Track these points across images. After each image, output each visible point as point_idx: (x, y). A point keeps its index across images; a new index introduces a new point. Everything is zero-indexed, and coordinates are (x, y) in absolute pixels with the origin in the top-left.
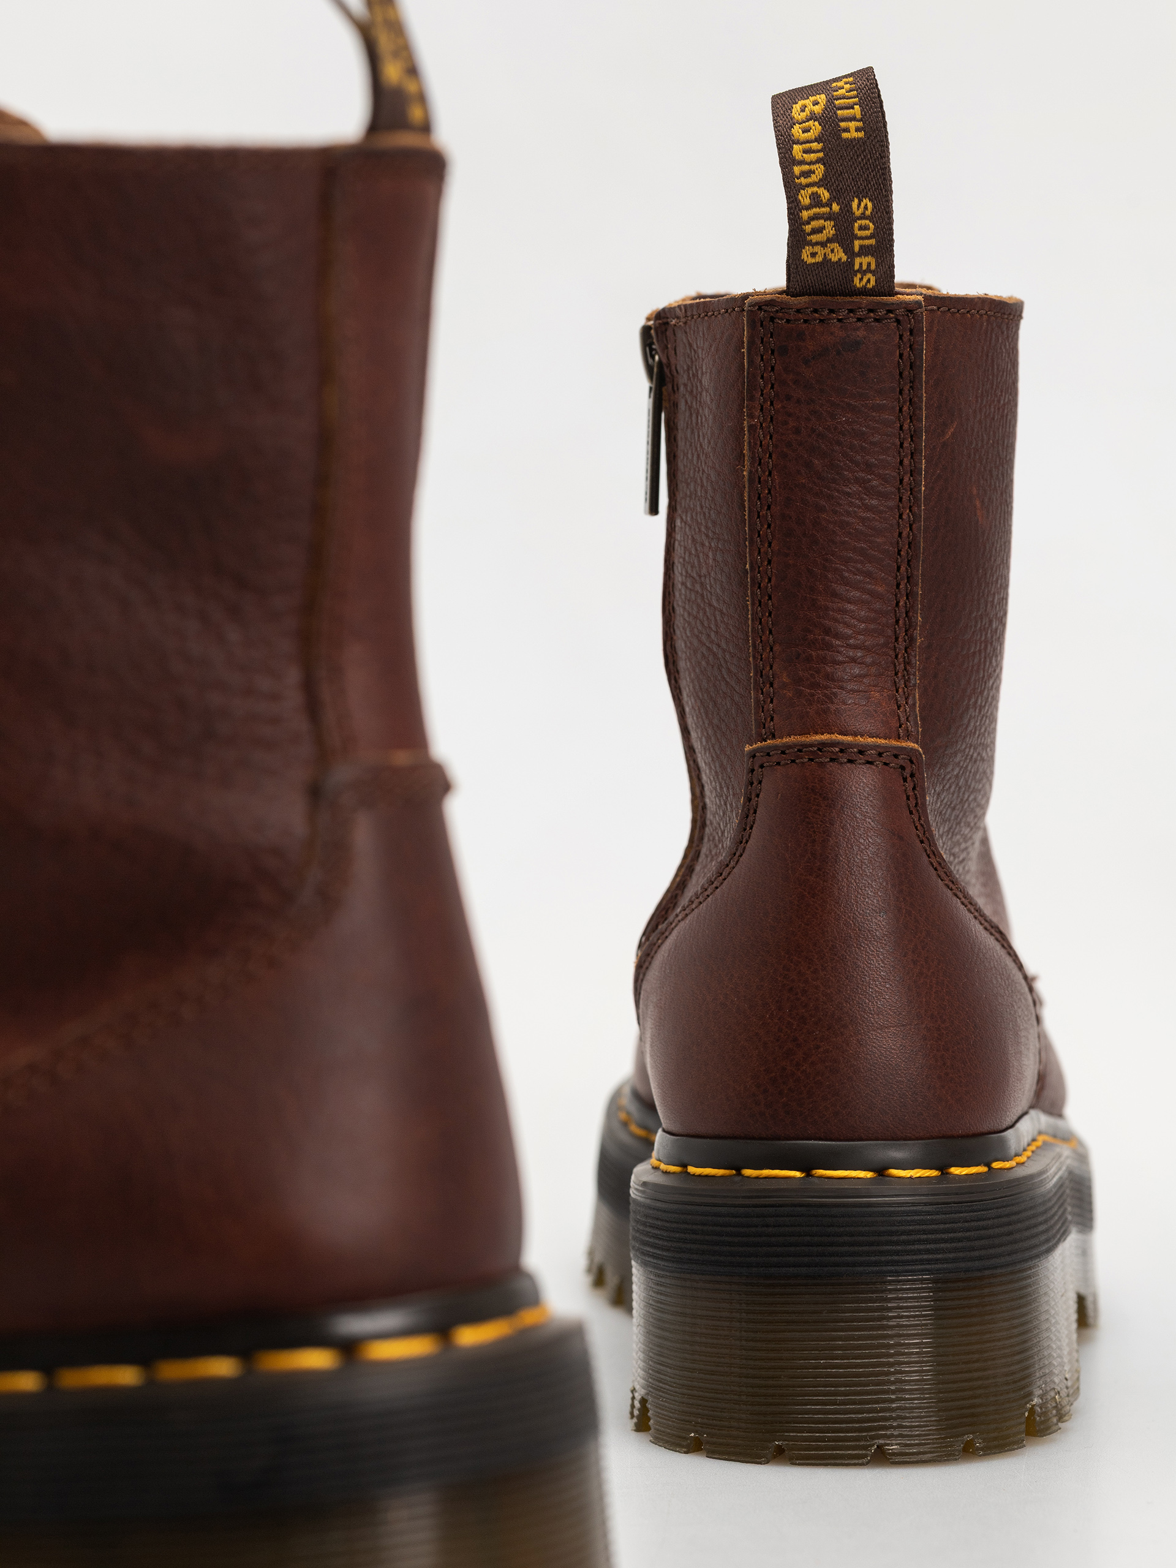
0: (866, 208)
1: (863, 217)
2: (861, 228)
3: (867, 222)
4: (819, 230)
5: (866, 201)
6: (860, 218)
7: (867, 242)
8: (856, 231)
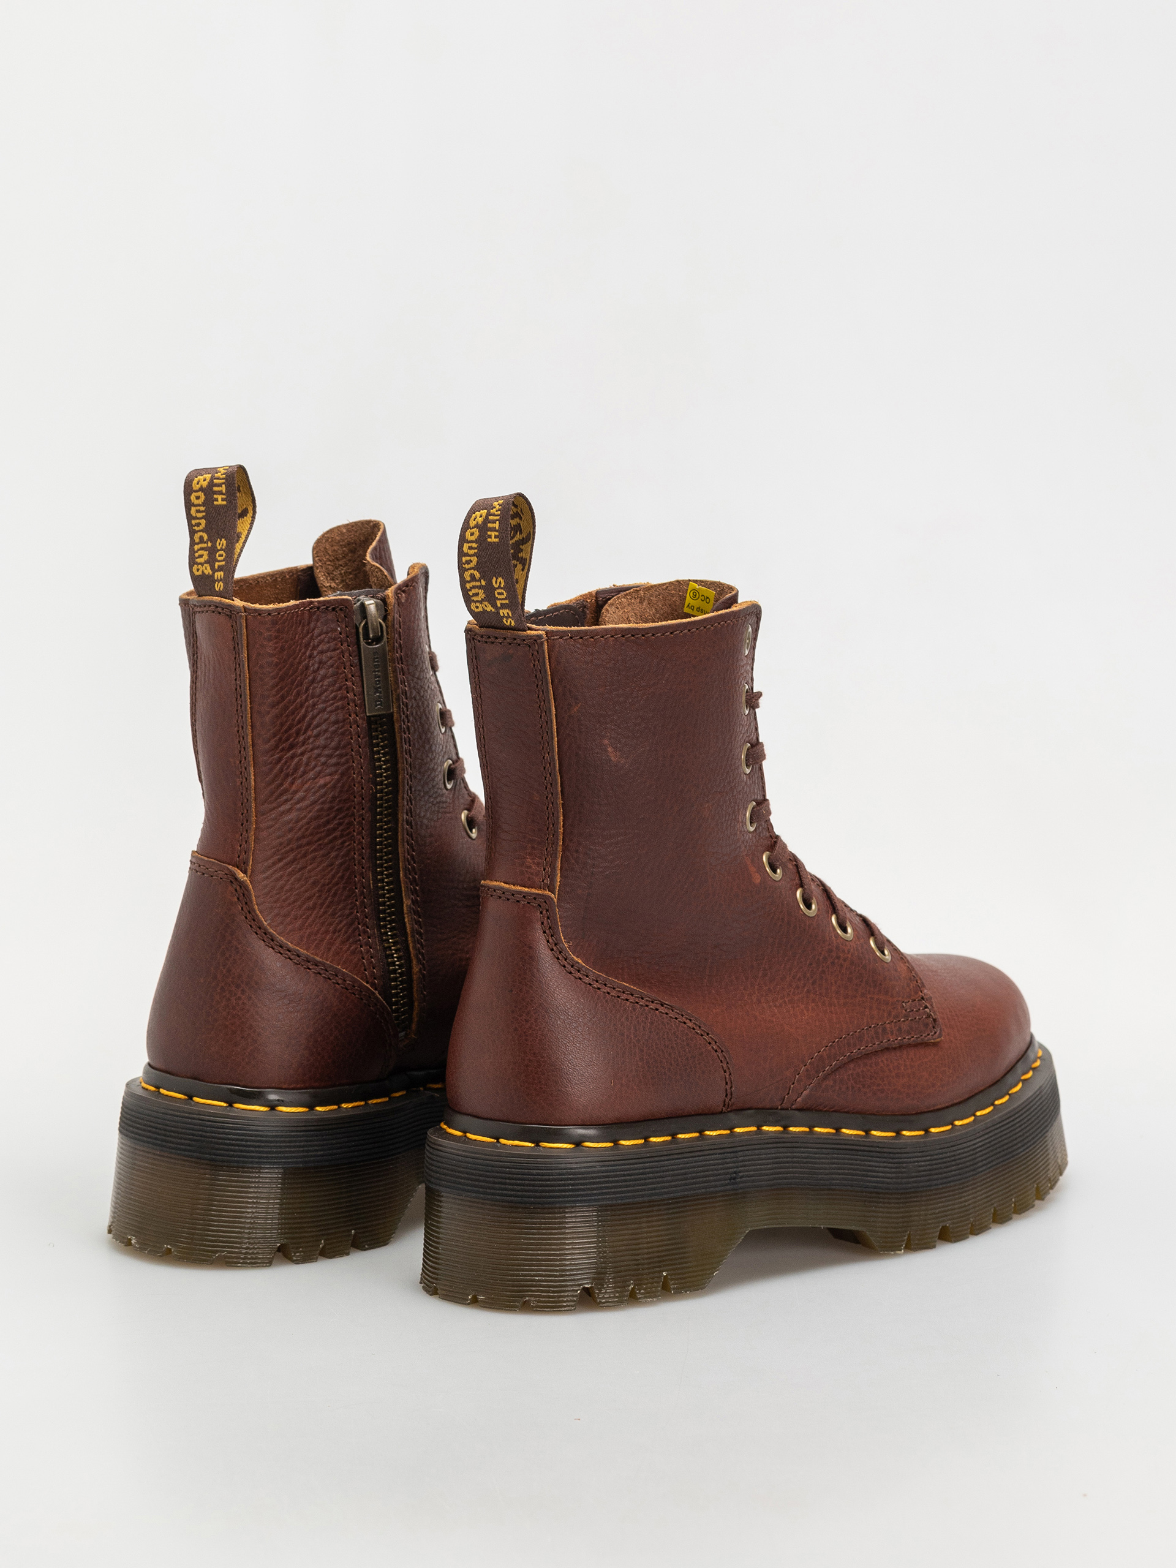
0: (500, 583)
1: (499, 587)
2: (499, 594)
3: (502, 591)
4: (477, 594)
5: (500, 579)
6: (497, 588)
7: (504, 602)
8: (497, 595)
